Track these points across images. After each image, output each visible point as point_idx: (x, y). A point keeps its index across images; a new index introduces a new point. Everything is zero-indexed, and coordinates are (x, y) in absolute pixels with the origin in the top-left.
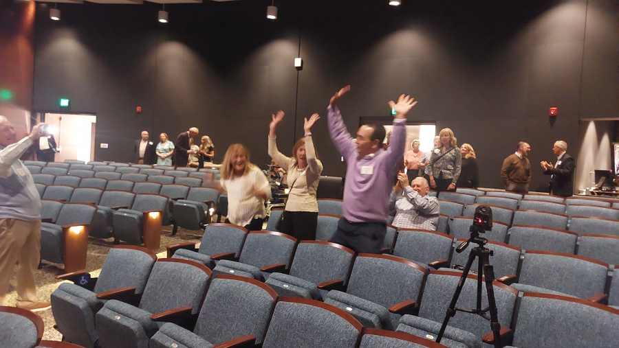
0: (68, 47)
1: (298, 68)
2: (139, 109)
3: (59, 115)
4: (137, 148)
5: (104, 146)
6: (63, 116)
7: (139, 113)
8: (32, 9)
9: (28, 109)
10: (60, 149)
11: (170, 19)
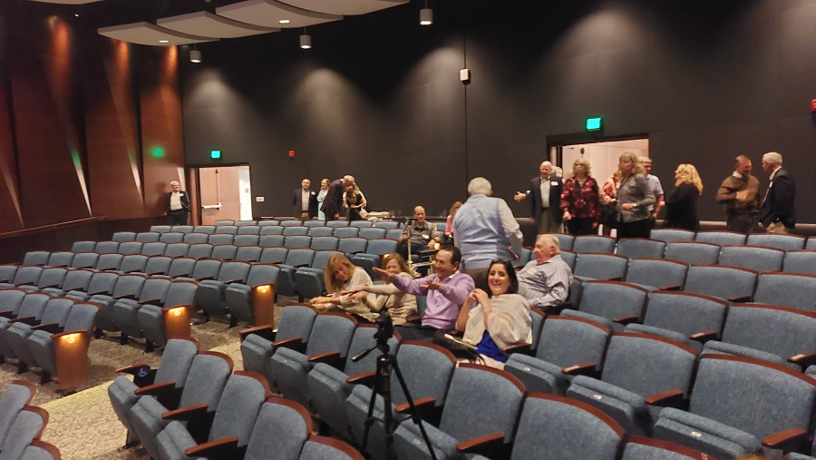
1: (466, 82)
2: (291, 153)
3: (214, 169)
4: (299, 200)
5: (260, 199)
6: (219, 169)
7: (292, 158)
8: (173, 53)
9: (180, 166)
10: (220, 206)
11: (312, 44)
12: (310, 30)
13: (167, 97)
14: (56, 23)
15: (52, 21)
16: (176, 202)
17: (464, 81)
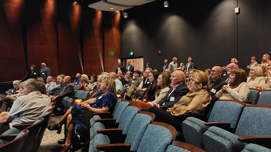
0: (132, 28)
6: (134, 60)
7: (159, 54)
9: (119, 59)
13: (115, 31)
15: (75, 3)
17: (236, 13)
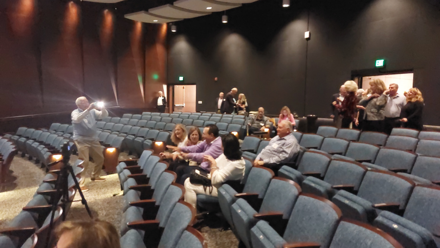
1: (308, 39)
2: (216, 79)
3: (182, 86)
4: (217, 103)
5: (200, 102)
7: (216, 81)
8: (165, 27)
9: (165, 84)
10: (184, 105)
11: (229, 20)
12: (228, 13)
13: (160, 49)
14: (107, 12)
15: (106, 11)
16: (160, 102)
17: (306, 38)
